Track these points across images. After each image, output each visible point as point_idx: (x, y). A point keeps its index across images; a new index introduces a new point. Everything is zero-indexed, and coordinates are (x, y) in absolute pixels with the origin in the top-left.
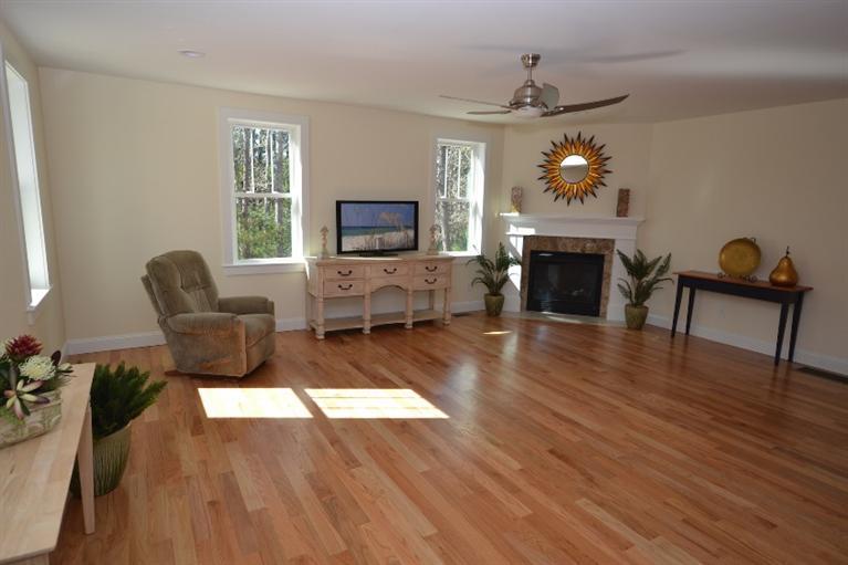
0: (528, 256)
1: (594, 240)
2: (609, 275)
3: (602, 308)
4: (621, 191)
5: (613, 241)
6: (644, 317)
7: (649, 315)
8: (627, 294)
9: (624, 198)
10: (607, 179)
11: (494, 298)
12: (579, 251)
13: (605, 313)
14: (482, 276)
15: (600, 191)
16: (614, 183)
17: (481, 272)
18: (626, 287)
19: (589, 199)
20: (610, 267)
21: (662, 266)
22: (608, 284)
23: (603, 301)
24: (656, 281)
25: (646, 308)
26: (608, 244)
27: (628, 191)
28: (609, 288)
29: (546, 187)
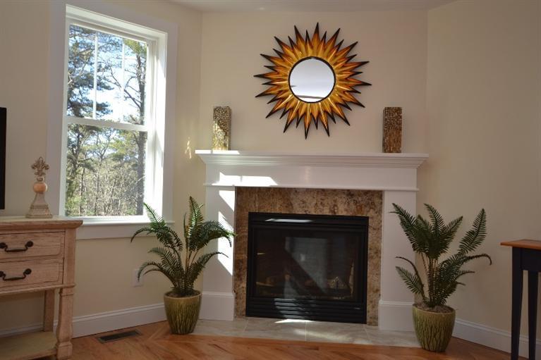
0: (246, 222)
1: (350, 193)
2: (378, 252)
3: (369, 307)
4: (388, 111)
5: (380, 194)
6: (449, 327)
7: (458, 321)
8: (416, 285)
9: (393, 122)
10: (364, 95)
11: (183, 300)
12: (326, 212)
13: (376, 318)
14: (158, 259)
15: (354, 114)
16: (374, 102)
17: (156, 251)
18: (412, 272)
19: (338, 127)
20: (379, 238)
21: (471, 233)
22: (378, 266)
23: (370, 296)
24: (461, 258)
25: (451, 310)
26: (373, 197)
27: (399, 110)
28: (379, 274)
29: (270, 108)
